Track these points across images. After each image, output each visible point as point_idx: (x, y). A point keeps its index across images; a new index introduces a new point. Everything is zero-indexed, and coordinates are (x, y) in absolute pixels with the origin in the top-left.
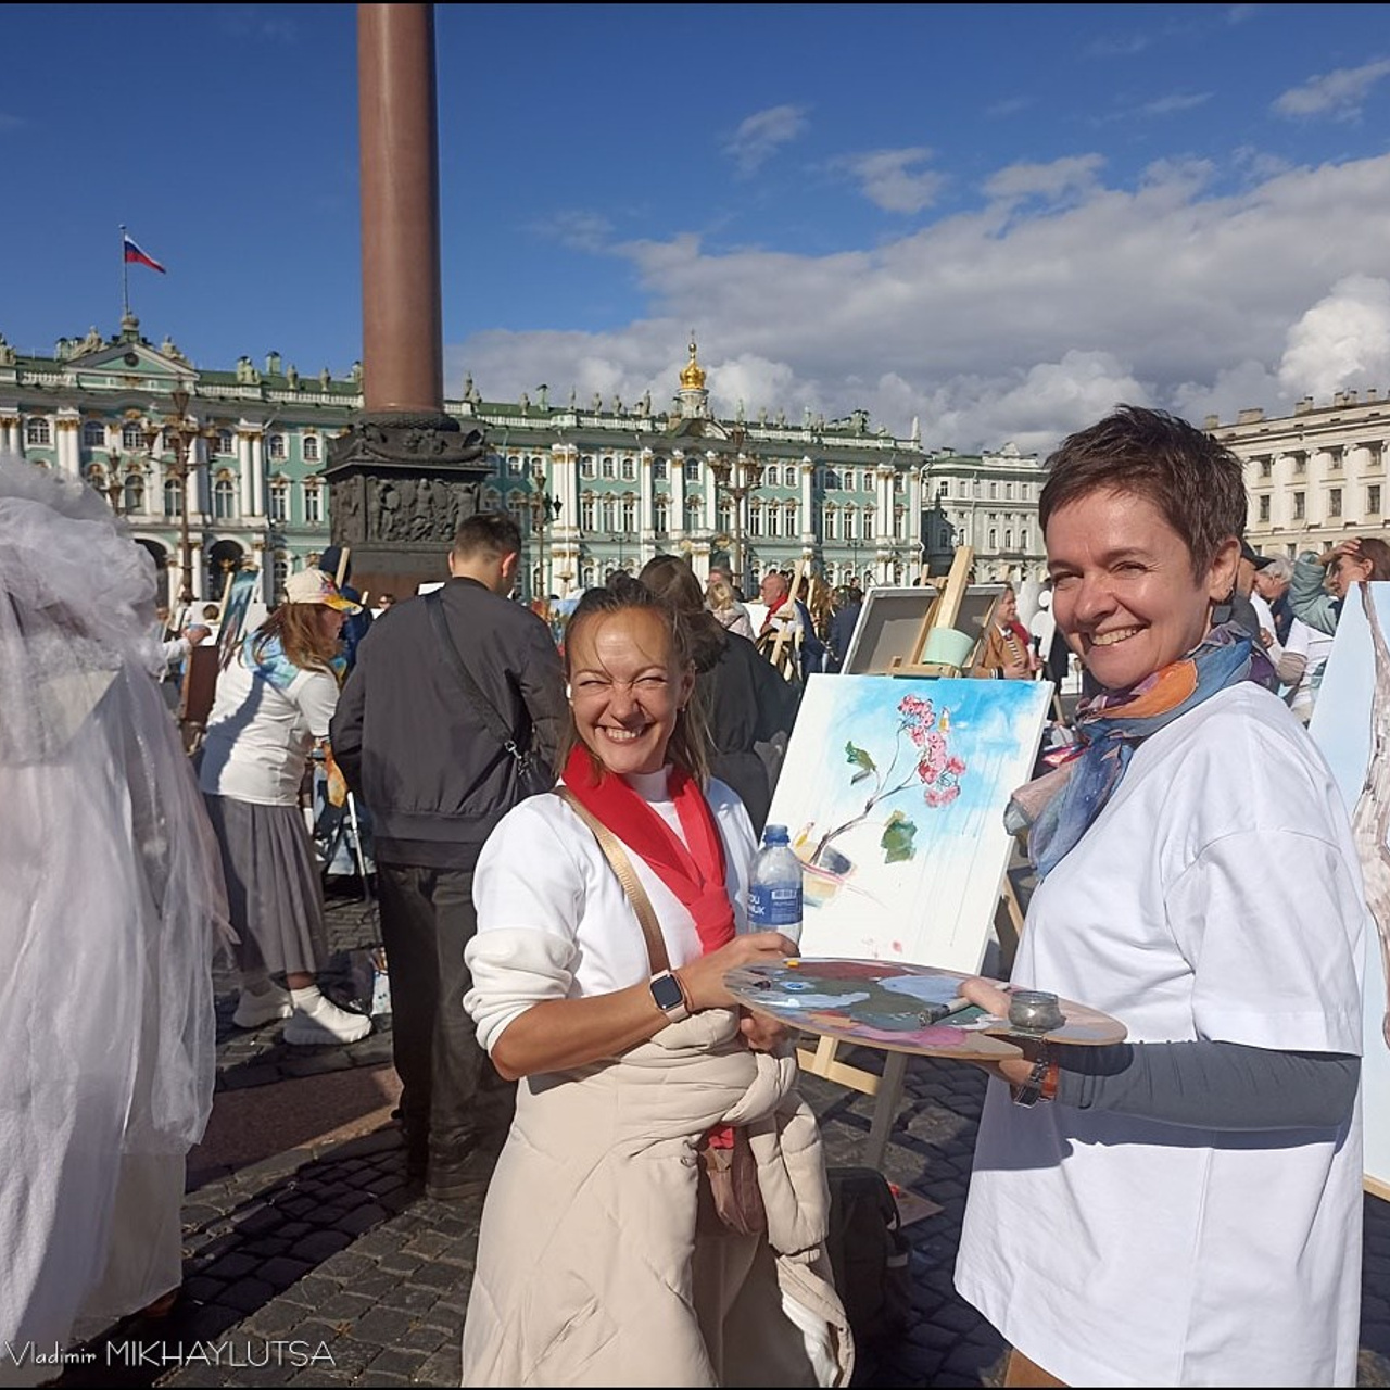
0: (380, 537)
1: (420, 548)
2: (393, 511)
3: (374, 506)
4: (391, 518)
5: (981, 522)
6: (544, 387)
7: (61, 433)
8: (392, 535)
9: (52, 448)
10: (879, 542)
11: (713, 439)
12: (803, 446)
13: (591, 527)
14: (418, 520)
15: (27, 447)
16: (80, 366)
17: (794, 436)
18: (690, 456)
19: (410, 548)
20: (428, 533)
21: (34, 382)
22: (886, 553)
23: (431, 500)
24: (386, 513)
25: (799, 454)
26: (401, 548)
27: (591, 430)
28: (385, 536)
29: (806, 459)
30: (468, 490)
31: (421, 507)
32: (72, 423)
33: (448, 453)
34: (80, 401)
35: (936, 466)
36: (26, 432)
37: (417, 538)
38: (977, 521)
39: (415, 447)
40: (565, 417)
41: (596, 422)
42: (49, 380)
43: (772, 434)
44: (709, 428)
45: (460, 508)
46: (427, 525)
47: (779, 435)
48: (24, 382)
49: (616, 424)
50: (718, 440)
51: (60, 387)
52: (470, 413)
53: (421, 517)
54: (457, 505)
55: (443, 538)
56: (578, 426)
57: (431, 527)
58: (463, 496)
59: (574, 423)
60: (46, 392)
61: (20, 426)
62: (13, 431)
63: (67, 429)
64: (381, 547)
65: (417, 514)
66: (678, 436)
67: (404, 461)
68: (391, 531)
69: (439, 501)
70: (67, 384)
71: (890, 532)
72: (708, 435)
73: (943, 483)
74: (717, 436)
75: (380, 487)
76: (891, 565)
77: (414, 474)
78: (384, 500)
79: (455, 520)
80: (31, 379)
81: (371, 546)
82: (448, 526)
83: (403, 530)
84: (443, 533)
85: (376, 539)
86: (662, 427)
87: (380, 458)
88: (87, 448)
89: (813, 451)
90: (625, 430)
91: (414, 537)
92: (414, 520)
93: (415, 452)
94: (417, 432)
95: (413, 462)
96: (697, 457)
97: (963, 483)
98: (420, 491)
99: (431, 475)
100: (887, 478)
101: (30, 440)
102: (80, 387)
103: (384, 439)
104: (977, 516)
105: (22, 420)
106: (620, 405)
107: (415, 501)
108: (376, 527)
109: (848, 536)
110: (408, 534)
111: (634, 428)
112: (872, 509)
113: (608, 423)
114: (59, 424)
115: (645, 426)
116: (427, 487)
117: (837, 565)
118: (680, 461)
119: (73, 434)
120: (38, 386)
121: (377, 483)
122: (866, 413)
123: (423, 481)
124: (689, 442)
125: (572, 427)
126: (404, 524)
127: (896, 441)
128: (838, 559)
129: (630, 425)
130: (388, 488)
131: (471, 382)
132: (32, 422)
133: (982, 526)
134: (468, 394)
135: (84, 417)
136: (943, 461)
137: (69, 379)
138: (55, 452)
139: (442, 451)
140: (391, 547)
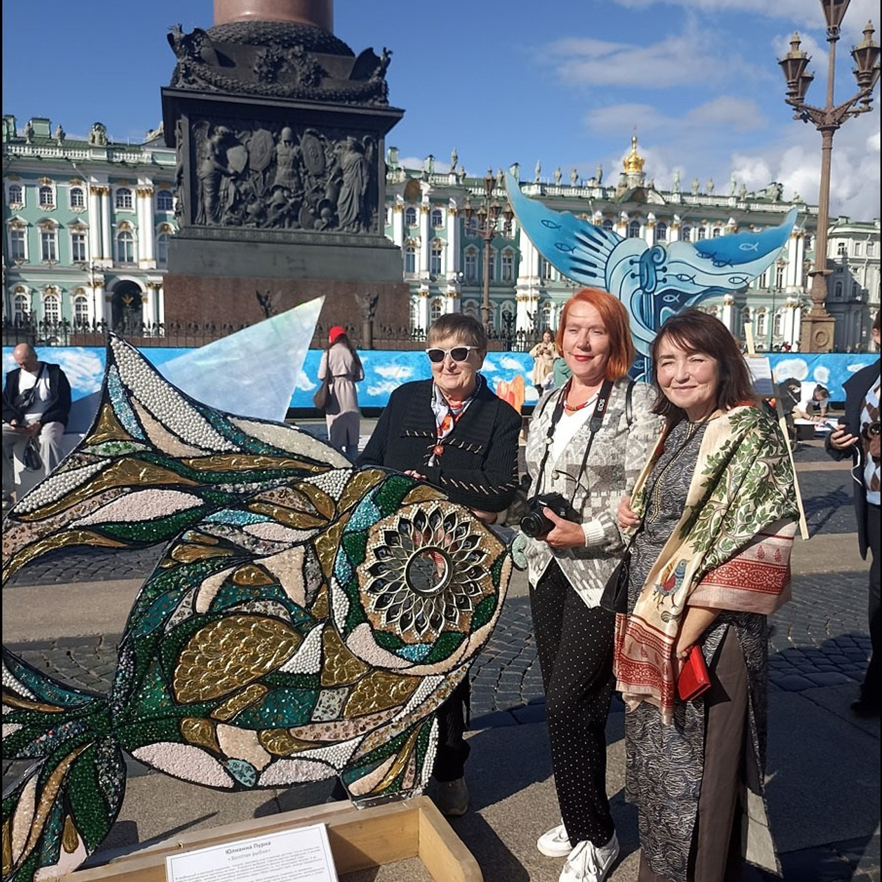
0: (216, 219)
1: (279, 236)
2: (238, 177)
3: (206, 167)
4: (232, 189)
5: (871, 276)
6: (516, 164)
7: (140, 200)
8: (237, 216)
9: (134, 212)
10: (789, 291)
11: (654, 205)
12: (728, 211)
13: (549, 276)
14: (277, 194)
15: (116, 210)
16: (154, 147)
17: (721, 202)
18: (633, 219)
19: (263, 235)
20: (292, 215)
21: (121, 159)
22: (794, 300)
23: (297, 162)
24: (225, 181)
25: (726, 217)
26: (247, 235)
27: (553, 198)
28: (224, 218)
29: (731, 221)
30: (357, 148)
31: (282, 171)
32: (147, 191)
33: (327, 86)
34: (155, 174)
35: (837, 230)
36: (115, 200)
37: (275, 222)
38: (868, 275)
39: (274, 73)
40: (532, 187)
41: (556, 192)
42: (131, 158)
43: (703, 201)
44: (650, 195)
45: (346, 176)
46: (291, 201)
47: (708, 201)
48: (115, 160)
49: (573, 193)
50: (658, 205)
51: (139, 163)
52: (455, 183)
53: (284, 189)
54: (340, 172)
55: (317, 222)
56: (543, 194)
57: (297, 206)
58: (349, 157)
59: (539, 192)
60: (130, 168)
61: (110, 194)
62: (104, 198)
63: (144, 196)
64: (216, 233)
65: (276, 183)
66: (623, 202)
67: (253, 93)
68: (232, 209)
69: (311, 165)
70: (145, 161)
71: (799, 282)
72: (649, 201)
73: (840, 245)
74: (657, 202)
75: (216, 138)
76: (798, 311)
77: (271, 119)
78: (222, 159)
79: (337, 194)
80: (119, 157)
81: (200, 233)
82: (325, 203)
83: (253, 208)
84: (317, 215)
85: (209, 221)
86: (611, 195)
87: (213, 88)
88: (161, 212)
89: (738, 214)
90: (580, 197)
91: (272, 218)
92: (270, 193)
93: (274, 80)
94: (277, 51)
95: (266, 95)
96: (640, 219)
97: (858, 244)
98: (280, 147)
99: (299, 121)
100: (798, 237)
101: (118, 205)
102: (154, 163)
103: (224, 61)
104: (869, 271)
105: (111, 190)
106: (577, 177)
107: (273, 163)
108: (208, 201)
109: (762, 286)
110: (262, 214)
111: (588, 196)
112: (784, 264)
113: (566, 192)
114: (139, 192)
115: (597, 194)
116: (293, 141)
117: (752, 310)
118: (625, 223)
119: (148, 199)
120: (123, 162)
121: (211, 133)
122: (780, 184)
123: (286, 131)
124: (633, 207)
125: (537, 195)
126: (254, 199)
127: (807, 206)
128: (753, 305)
129: (585, 193)
130: (228, 141)
131: (457, 157)
132: (119, 191)
133: (872, 280)
134: (454, 168)
135: (157, 187)
136: (841, 226)
137: (146, 157)
138: (136, 215)
139: (317, 83)
140: (232, 234)
